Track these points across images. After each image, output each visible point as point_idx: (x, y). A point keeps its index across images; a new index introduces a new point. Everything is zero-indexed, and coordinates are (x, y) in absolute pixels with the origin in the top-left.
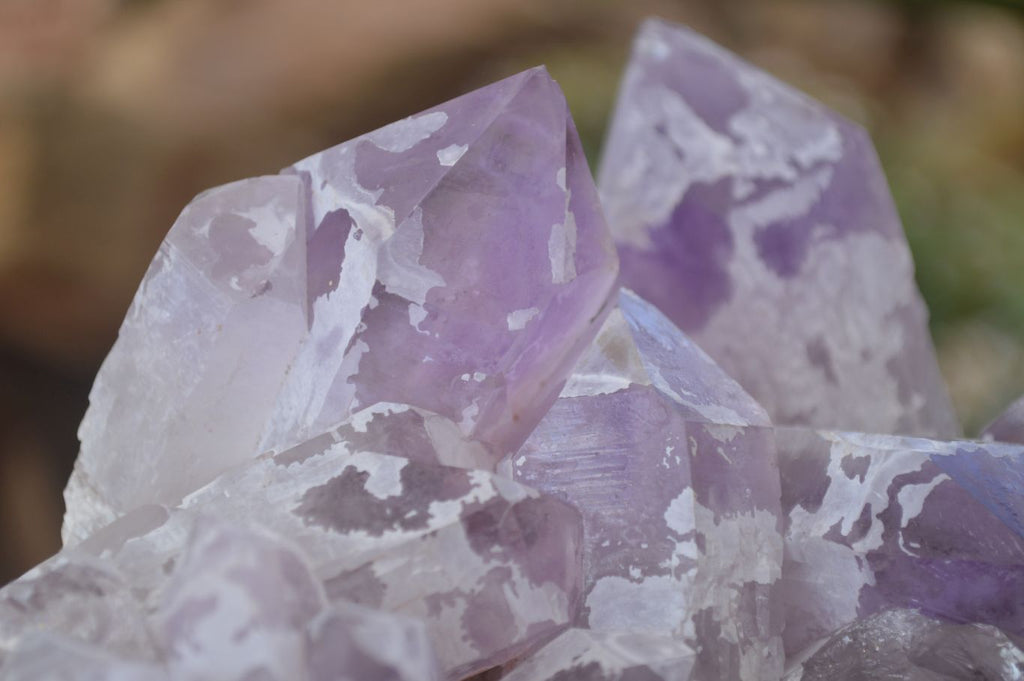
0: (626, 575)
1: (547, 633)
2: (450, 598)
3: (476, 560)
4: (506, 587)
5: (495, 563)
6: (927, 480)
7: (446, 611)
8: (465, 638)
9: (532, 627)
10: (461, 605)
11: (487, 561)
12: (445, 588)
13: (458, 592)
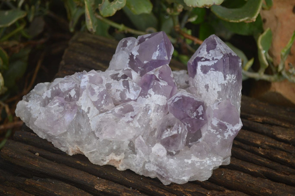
0: (142, 97)
1: (130, 100)
2: (119, 90)
3: (123, 87)
4: (126, 92)
5: (125, 88)
6: (179, 98)
7: (118, 92)
8: (120, 96)
9: (128, 98)
10: (120, 92)
11: (124, 88)
12: (119, 89)
13: (120, 90)
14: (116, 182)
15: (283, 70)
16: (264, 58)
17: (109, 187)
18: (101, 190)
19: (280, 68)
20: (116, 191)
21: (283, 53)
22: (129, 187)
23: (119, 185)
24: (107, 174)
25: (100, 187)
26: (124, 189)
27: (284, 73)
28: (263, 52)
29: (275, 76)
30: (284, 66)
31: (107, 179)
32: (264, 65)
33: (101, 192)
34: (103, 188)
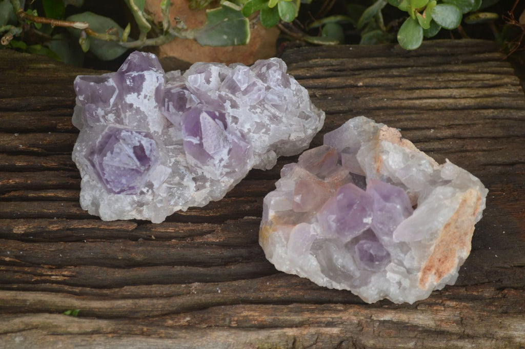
14: (35, 218)
15: (168, 28)
16: (144, 20)
17: (30, 226)
18: (23, 232)
19: (165, 26)
20: (39, 227)
21: (164, 7)
22: (53, 218)
23: (40, 220)
24: (20, 212)
25: (20, 229)
26: (49, 222)
27: (171, 31)
28: (140, 13)
29: (162, 37)
30: (169, 22)
31: (24, 218)
32: (146, 28)
33: (23, 234)
34: (24, 229)
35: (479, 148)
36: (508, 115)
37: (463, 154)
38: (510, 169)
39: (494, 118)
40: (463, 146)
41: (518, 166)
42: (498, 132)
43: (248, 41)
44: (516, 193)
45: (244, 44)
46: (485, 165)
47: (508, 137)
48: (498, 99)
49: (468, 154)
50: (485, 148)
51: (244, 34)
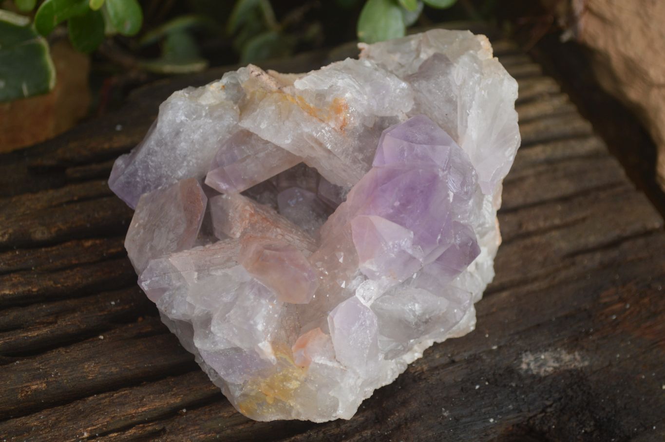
35: (548, 224)
36: (568, 152)
37: (528, 242)
38: (614, 254)
39: (550, 162)
40: (520, 225)
41: (626, 246)
42: (566, 187)
43: (52, 84)
44: (646, 300)
45: (45, 92)
46: (573, 254)
47: (585, 193)
48: (542, 125)
49: (536, 239)
50: (557, 221)
51: (44, 73)
